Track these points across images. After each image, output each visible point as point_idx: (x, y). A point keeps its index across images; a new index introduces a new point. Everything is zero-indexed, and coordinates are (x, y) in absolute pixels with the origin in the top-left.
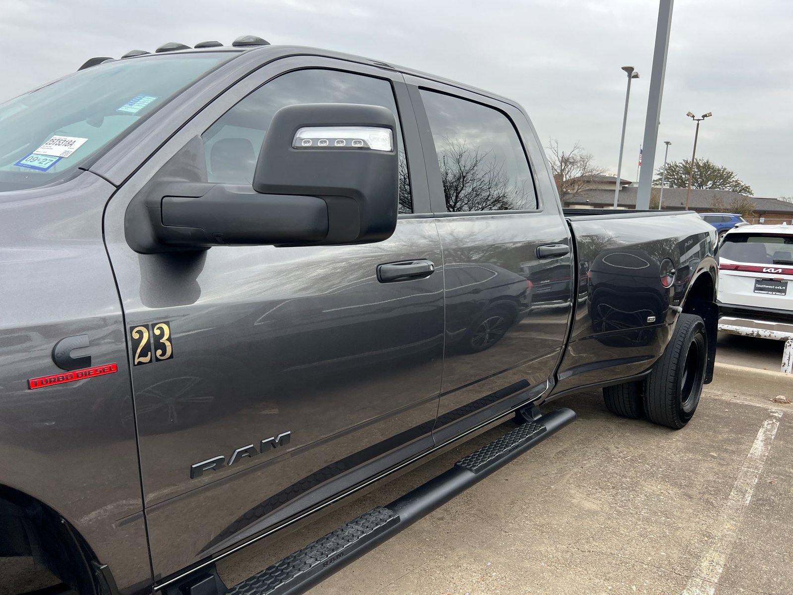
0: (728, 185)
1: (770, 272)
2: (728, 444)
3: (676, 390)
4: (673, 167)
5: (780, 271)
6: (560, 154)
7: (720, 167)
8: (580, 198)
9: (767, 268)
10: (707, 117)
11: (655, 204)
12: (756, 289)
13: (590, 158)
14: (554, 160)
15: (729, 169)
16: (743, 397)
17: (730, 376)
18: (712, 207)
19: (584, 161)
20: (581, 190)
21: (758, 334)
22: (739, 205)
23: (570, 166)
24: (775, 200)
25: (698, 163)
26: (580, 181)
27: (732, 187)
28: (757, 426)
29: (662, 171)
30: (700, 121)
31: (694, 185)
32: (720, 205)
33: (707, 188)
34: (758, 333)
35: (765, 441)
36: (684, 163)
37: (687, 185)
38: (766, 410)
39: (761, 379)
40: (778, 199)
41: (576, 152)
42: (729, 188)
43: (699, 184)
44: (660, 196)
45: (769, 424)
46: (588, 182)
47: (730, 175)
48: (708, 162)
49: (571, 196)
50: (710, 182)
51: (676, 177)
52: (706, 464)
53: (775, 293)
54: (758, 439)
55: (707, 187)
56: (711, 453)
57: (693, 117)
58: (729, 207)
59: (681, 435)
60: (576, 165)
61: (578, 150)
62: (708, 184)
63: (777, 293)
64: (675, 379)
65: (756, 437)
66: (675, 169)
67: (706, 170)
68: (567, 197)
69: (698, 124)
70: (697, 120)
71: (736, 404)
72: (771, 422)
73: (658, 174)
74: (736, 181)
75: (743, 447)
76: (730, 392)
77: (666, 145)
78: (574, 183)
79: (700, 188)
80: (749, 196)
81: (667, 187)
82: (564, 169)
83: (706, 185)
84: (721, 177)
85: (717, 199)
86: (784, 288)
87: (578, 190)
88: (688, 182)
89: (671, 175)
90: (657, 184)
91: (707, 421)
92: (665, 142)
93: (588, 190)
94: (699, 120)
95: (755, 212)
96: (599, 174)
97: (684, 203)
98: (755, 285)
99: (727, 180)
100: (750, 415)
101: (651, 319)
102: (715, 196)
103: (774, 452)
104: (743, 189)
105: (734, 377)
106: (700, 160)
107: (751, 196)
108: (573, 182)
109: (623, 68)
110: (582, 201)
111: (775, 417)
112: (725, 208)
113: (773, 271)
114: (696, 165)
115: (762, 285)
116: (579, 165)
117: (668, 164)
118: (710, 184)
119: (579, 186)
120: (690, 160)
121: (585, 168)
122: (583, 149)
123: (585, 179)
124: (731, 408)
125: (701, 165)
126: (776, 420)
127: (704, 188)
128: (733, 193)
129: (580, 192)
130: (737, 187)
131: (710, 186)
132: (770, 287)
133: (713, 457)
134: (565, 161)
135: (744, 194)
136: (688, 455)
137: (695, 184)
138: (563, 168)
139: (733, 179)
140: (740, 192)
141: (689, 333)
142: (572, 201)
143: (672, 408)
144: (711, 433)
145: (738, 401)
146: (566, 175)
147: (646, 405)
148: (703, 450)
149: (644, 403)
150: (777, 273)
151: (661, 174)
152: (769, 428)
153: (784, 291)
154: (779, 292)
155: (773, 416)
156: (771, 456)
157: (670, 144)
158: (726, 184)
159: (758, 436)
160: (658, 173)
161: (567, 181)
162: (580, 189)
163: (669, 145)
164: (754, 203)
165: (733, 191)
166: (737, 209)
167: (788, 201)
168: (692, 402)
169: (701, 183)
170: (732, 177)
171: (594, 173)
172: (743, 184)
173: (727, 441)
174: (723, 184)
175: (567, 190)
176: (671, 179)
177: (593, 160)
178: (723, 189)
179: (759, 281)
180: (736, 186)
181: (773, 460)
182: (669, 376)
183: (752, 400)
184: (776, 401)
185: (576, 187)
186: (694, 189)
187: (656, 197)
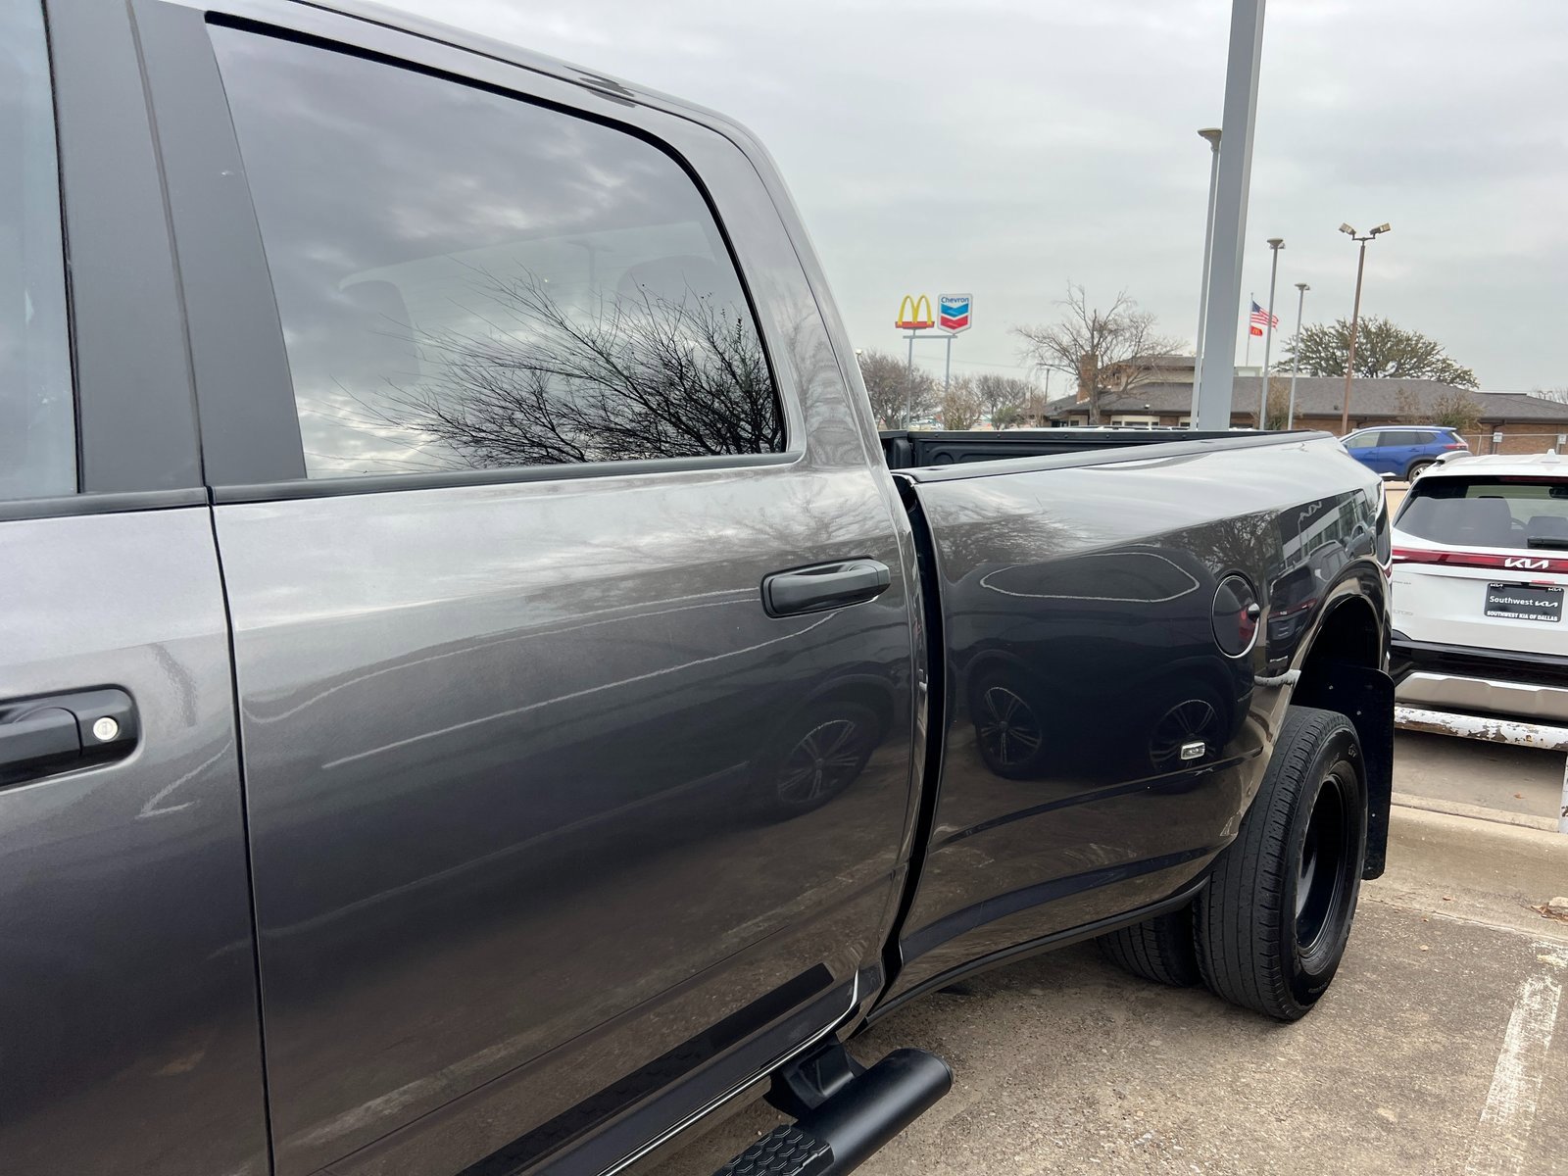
0: (1429, 369)
1: (1521, 566)
2: (1428, 1071)
3: (1281, 925)
4: (1317, 335)
5: (1545, 564)
6: (1090, 315)
7: (1411, 334)
8: (1131, 400)
9: (1515, 558)
10: (1380, 232)
11: (1281, 410)
12: (1491, 607)
13: (1149, 320)
14: (1078, 328)
15: (1429, 338)
16: (1465, 901)
17: (1431, 844)
18: (1395, 413)
19: (1137, 327)
20: (1133, 385)
21: (1498, 734)
22: (1450, 409)
23: (1109, 339)
24: (1523, 397)
25: (1367, 327)
26: (1130, 367)
27: (1436, 373)
28: (1503, 1000)
29: (1294, 344)
30: (1366, 242)
31: (1360, 371)
32: (1413, 408)
33: (1385, 376)
34: (1498, 731)
35: (1526, 1057)
36: (1338, 327)
37: (1346, 371)
38: (1526, 943)
39: (1511, 853)
40: (1529, 394)
41: (1121, 309)
42: (1430, 374)
43: (1369, 368)
44: (1290, 393)
45: (1533, 994)
46: (1147, 369)
47: (1430, 349)
48: (1385, 325)
49: (1114, 398)
50: (1391, 364)
51: (1322, 354)
52: (1364, 1154)
53: (1535, 617)
54: (1506, 1051)
55: (1387, 373)
56: (1381, 1111)
57: (1353, 233)
58: (1429, 413)
59: (1302, 1039)
60: (1122, 335)
61: (1124, 305)
62: (1388, 367)
63: (1539, 617)
64: (1275, 898)
65: (1502, 1041)
66: (1321, 339)
67: (1383, 339)
68: (1105, 400)
69: (1363, 248)
70: (1360, 239)
71: (1447, 926)
72: (1540, 986)
73: (1288, 351)
74: (1444, 361)
75: (1469, 1082)
76: (1432, 886)
77: (1300, 292)
78: (1119, 372)
79: (1372, 376)
80: (1471, 389)
81: (1306, 375)
82: (1098, 344)
83: (1385, 371)
84: (1414, 352)
85: (1405, 398)
86: (1556, 604)
87: (1127, 384)
88: (1347, 365)
89: (1313, 352)
90: (1286, 371)
91: (1372, 985)
92: (1297, 285)
93: (1148, 385)
94: (1364, 239)
95: (1484, 421)
96: (1168, 352)
97: (1340, 406)
98: (1488, 599)
99: (1426, 359)
100: (1484, 962)
101: (1193, 749)
102: (1401, 392)
103: (1551, 1097)
104: (1459, 376)
105: (1440, 845)
106: (1370, 320)
107: (1475, 389)
108: (1117, 369)
109: (1202, 133)
110: (1135, 408)
111: (1551, 968)
112: (1422, 414)
113: (1527, 566)
114: (1363, 331)
115: (1503, 598)
116: (1128, 335)
117: (1307, 330)
118: (1391, 367)
119: (1129, 377)
120: (1349, 321)
121: (1139, 342)
122: (1135, 303)
123: (1139, 362)
124: (1434, 940)
125: (1374, 330)
126: (1554, 977)
127: (1381, 375)
128: (1439, 384)
129: (1131, 389)
130: (1445, 372)
131: (1393, 370)
132: (1522, 602)
133: (1385, 1125)
134: (1100, 328)
135: (1460, 387)
136: (1314, 1117)
137: (1362, 368)
138: (1096, 342)
139: (1438, 357)
140: (1452, 381)
141: (1312, 767)
142: (1115, 407)
143: (1272, 975)
144: (1381, 1030)
145: (1454, 916)
146: (1102, 356)
147: (1204, 961)
148: (1357, 1097)
149: (1198, 957)
150: (1539, 570)
151: (1292, 350)
152: (1537, 1006)
153: (1556, 612)
154: (1545, 614)
155: (1544, 964)
156: (1545, 1113)
157: (1308, 289)
158: (1423, 368)
159: (1506, 1039)
160: (1287, 347)
161: (1105, 368)
162: (1131, 383)
163: (1305, 292)
164: (1481, 403)
165: (1439, 380)
166: (1447, 416)
167: (1547, 399)
168: (1328, 939)
169: (1374, 365)
170: (1434, 352)
171: (1159, 350)
172: (1456, 366)
173: (1424, 1059)
174: (1417, 367)
175: (1105, 387)
176: (1313, 358)
177: (1157, 324)
178: (1418, 377)
179: (1496, 589)
180: (1443, 370)
181: (1552, 1131)
182: (1258, 888)
183: (1488, 909)
184: (1549, 912)
185: (1124, 380)
186: (1361, 377)
187: (1282, 396)
